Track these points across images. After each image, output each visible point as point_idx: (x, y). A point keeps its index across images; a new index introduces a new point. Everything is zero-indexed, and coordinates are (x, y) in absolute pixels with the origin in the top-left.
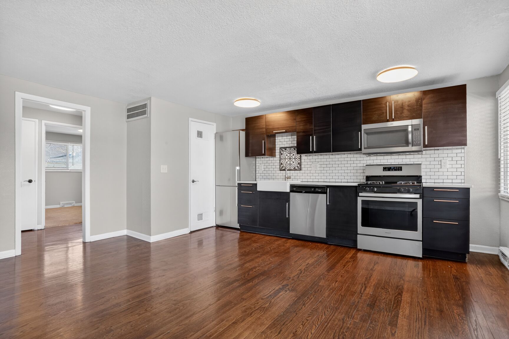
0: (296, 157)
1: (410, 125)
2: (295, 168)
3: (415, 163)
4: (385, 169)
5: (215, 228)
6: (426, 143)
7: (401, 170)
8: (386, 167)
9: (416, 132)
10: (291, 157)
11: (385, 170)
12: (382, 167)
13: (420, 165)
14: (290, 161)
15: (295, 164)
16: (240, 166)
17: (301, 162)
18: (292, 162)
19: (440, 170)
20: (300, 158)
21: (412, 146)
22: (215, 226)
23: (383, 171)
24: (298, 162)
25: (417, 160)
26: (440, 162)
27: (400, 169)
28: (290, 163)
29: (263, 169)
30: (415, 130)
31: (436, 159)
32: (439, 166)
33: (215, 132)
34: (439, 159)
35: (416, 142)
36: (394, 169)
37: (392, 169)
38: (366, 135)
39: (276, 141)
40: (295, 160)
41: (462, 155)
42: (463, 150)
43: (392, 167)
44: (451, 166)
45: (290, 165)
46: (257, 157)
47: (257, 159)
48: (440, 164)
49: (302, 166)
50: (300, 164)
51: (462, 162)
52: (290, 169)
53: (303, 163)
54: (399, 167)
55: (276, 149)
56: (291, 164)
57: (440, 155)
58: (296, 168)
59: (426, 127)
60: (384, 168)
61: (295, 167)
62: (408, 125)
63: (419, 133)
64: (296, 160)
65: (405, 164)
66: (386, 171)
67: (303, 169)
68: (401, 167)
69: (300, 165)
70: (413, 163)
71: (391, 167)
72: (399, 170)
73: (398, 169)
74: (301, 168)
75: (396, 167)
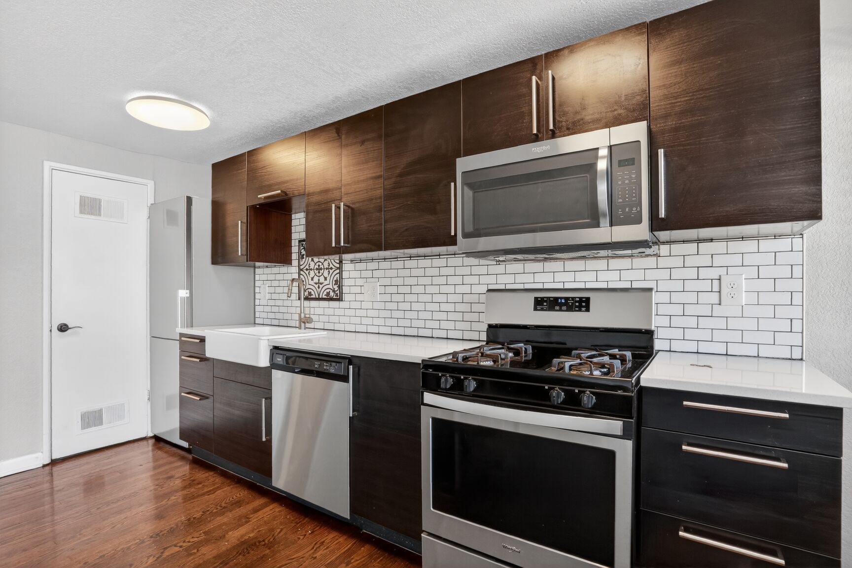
0: (331, 266)
1: (604, 147)
2: (328, 294)
3: (636, 285)
4: (540, 304)
5: (151, 442)
6: (662, 214)
7: (588, 310)
8: (542, 298)
9: (626, 170)
10: (320, 264)
11: (539, 308)
12: (530, 299)
13: (647, 294)
14: (319, 277)
15: (329, 285)
16: (190, 287)
17: (341, 278)
18: (322, 279)
19: (717, 311)
20: (340, 268)
21: (611, 225)
22: (151, 438)
23: (535, 309)
24: (335, 279)
25: (639, 275)
26: (716, 283)
27: (584, 304)
28: (319, 280)
29: (268, 296)
30: (621, 163)
31: (704, 273)
32: (714, 297)
33: (151, 201)
34: (714, 273)
35: (623, 211)
36: (566, 304)
37: (561, 305)
38: (469, 193)
39: (294, 223)
40: (329, 271)
41: (796, 258)
42: (797, 241)
43: (561, 298)
44: (753, 298)
45: (319, 287)
46: (258, 264)
47: (257, 270)
48: (716, 288)
49: (345, 290)
50: (339, 283)
51: (796, 285)
52: (319, 295)
53: (346, 282)
54: (581, 298)
55: (293, 242)
56: (321, 284)
57: (718, 261)
58: (332, 294)
59: (661, 152)
60: (536, 299)
61: (328, 291)
62: (598, 149)
63: (633, 176)
64: (331, 271)
65: (606, 287)
66: (542, 310)
67: (346, 297)
68: (588, 300)
69: (339, 287)
70: (627, 285)
71: (556, 299)
72: (580, 310)
73: (576, 307)
74: (341, 293)
75: (573, 298)
